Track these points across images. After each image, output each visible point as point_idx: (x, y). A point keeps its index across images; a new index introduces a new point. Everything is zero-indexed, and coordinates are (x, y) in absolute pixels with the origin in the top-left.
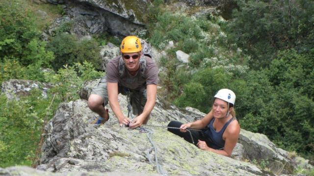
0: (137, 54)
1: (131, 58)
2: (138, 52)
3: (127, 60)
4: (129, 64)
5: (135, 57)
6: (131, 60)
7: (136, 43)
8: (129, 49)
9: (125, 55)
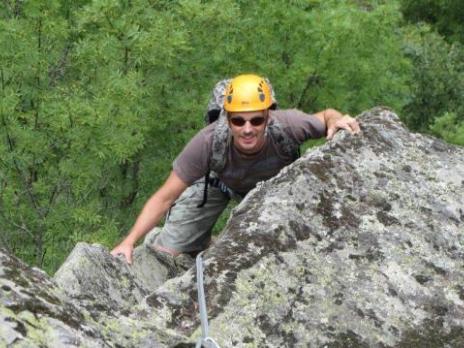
0: (260, 115)
1: (248, 124)
2: (263, 111)
3: (238, 128)
4: (243, 138)
5: (256, 121)
6: (248, 127)
7: (260, 90)
8: (243, 103)
9: (233, 116)
